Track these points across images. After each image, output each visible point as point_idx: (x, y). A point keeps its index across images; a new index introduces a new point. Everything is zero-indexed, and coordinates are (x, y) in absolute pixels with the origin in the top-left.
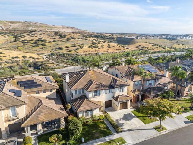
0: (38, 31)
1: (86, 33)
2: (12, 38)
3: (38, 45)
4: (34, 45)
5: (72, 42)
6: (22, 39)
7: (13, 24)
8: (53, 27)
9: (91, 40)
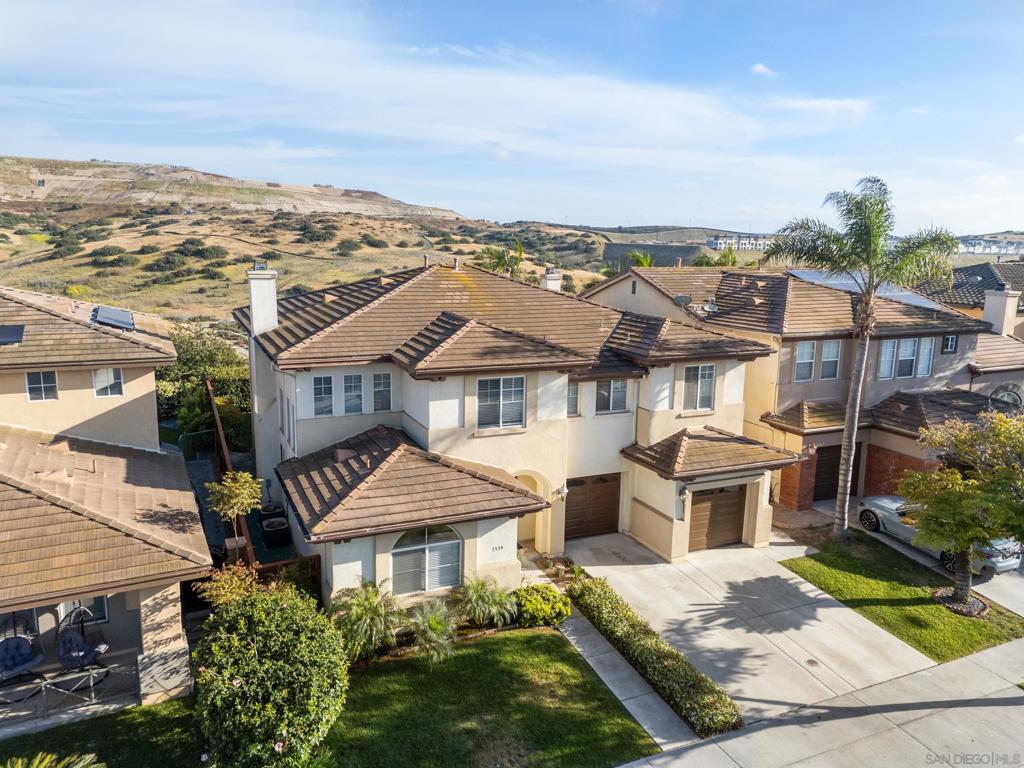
0: (187, 207)
1: (445, 222)
2: (40, 242)
3: (176, 275)
4: (159, 274)
5: (367, 260)
6: (90, 247)
7: (52, 172)
8: (268, 192)
9: (469, 253)
